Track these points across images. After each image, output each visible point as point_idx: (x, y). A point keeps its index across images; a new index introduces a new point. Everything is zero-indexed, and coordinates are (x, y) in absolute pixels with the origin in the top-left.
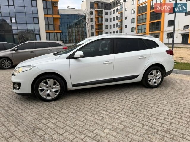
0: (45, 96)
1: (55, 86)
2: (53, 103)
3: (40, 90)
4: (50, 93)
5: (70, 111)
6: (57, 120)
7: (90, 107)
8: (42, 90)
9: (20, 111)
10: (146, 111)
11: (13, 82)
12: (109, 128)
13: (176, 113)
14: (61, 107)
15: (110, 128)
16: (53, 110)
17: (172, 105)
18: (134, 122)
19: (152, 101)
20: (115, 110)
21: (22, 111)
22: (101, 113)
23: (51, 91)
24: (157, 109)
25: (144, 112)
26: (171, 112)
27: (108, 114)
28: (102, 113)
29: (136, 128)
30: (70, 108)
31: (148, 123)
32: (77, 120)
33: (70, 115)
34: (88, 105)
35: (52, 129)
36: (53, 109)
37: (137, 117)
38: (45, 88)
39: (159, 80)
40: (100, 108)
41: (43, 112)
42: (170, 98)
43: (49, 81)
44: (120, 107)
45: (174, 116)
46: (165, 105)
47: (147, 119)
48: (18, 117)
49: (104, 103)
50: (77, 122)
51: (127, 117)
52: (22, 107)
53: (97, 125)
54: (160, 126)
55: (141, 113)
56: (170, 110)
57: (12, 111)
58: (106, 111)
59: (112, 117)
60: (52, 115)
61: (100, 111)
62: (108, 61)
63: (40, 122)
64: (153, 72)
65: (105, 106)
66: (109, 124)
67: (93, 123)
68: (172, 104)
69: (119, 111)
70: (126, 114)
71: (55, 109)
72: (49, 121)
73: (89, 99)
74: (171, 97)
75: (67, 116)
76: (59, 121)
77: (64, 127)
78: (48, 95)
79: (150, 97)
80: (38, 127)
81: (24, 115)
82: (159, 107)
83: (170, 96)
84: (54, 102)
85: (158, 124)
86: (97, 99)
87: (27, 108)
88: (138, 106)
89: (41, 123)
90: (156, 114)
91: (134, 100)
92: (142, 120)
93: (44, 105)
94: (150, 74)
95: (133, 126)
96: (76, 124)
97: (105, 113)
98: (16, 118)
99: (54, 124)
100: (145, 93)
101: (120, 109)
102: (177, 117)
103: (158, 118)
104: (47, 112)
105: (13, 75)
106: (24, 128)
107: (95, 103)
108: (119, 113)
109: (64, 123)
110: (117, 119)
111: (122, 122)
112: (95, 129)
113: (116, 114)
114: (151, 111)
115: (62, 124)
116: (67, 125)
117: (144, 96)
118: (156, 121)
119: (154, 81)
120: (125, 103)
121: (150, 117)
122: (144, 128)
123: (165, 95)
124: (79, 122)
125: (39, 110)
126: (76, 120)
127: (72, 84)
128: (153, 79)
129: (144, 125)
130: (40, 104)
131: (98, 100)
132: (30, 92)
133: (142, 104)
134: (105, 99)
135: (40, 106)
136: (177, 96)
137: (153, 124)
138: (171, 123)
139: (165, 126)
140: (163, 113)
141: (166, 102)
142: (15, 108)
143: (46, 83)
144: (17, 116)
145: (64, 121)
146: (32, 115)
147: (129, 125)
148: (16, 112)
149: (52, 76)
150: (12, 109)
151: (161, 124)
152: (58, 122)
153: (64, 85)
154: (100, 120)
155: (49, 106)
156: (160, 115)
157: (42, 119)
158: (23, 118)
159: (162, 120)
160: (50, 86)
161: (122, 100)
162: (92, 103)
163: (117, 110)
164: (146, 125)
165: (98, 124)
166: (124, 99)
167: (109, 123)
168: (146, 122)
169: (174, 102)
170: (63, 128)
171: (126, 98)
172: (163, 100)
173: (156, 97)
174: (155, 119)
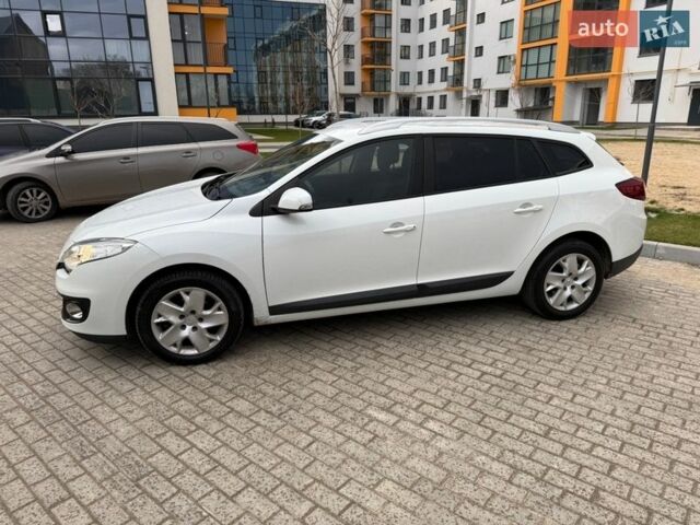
0: (175, 345)
1: (208, 312)
2: (201, 369)
3: (158, 324)
4: (194, 337)
5: (262, 405)
6: (217, 439)
7: (330, 391)
8: (164, 326)
9: (88, 401)
10: (528, 413)
11: (62, 295)
12: (395, 478)
13: (634, 424)
14: (230, 387)
15: (399, 477)
16: (203, 401)
17: (624, 392)
18: (484, 458)
19: (553, 373)
20: (419, 406)
21: (97, 402)
22: (370, 416)
23: (195, 329)
24: (568, 407)
25: (522, 420)
26: (619, 421)
27: (392, 422)
28: (372, 419)
29: (488, 481)
30: (260, 391)
31: (532, 464)
32: (286, 441)
33: (263, 423)
34: (325, 383)
35: (197, 473)
36: (203, 397)
37: (497, 436)
38: (173, 319)
39: (585, 292)
40: (366, 396)
41: (169, 407)
42: (620, 362)
43: (188, 293)
44: (436, 394)
45: (626, 436)
46: (599, 393)
47: (531, 448)
48: (84, 422)
49: (382, 378)
50: (286, 451)
51: (462, 436)
52: (95, 386)
53: (354, 464)
54: (574, 474)
55: (512, 420)
56: (613, 413)
57: (61, 401)
58: (388, 410)
59: (406, 434)
60: (199, 420)
61: (366, 408)
62: (402, 224)
63: (159, 445)
64: (564, 261)
65: (384, 390)
66: (396, 461)
67: (340, 456)
68: (624, 389)
69: (434, 410)
70: (455, 424)
71: (211, 397)
72: (188, 441)
73: (330, 359)
74: (622, 358)
75: (251, 425)
76: (225, 444)
77: (241, 469)
78: (187, 343)
79: (549, 357)
80: (150, 464)
81: (104, 418)
82: (578, 399)
83: (619, 356)
84: (204, 366)
85: (566, 467)
86: (359, 360)
87: (112, 387)
88: (503, 394)
89: (163, 448)
90: (562, 428)
91: (490, 369)
92: (512, 451)
93: (172, 381)
94: (554, 270)
95: (477, 472)
96: (283, 460)
97: (382, 416)
98: (74, 427)
99: (208, 455)
100: (529, 340)
101: (439, 403)
102: (635, 440)
103: (569, 443)
104: (184, 406)
105: (61, 266)
106: (106, 470)
107: (348, 376)
108: (432, 418)
109: (239, 453)
110: (423, 441)
111: (441, 454)
112: (346, 479)
113: (421, 425)
114: (548, 414)
115: (232, 456)
116: (251, 462)
117: (526, 351)
118: (561, 456)
119: (568, 292)
120: (455, 380)
121: (540, 440)
122: (516, 481)
123: (601, 351)
124: (294, 451)
125: (152, 396)
126: (281, 441)
127: (271, 304)
128: (565, 289)
129: (516, 470)
130: (158, 372)
131: (363, 366)
132: (123, 331)
133: (518, 384)
134: (386, 360)
135: (157, 380)
136: (647, 356)
137: (549, 468)
138: (613, 466)
139: (591, 477)
140: (588, 423)
141: (604, 381)
142: (72, 388)
143: (178, 301)
144: (81, 420)
145: (242, 447)
146: (131, 417)
147: (465, 468)
148: (77, 404)
149: (199, 276)
150: (61, 391)
151: (576, 469)
152: (219, 447)
153: (241, 307)
154: (364, 445)
155: (189, 385)
156: (577, 430)
157: (164, 434)
158: (99, 427)
159: (582, 451)
160: (193, 312)
161: (447, 368)
162: (340, 377)
163: (425, 408)
164: (525, 472)
165: (357, 460)
166: (454, 362)
167: (394, 456)
168: (524, 456)
169: (633, 378)
170: (237, 471)
171: (460, 359)
172: (593, 372)
173: (569, 355)
174: (557, 448)
